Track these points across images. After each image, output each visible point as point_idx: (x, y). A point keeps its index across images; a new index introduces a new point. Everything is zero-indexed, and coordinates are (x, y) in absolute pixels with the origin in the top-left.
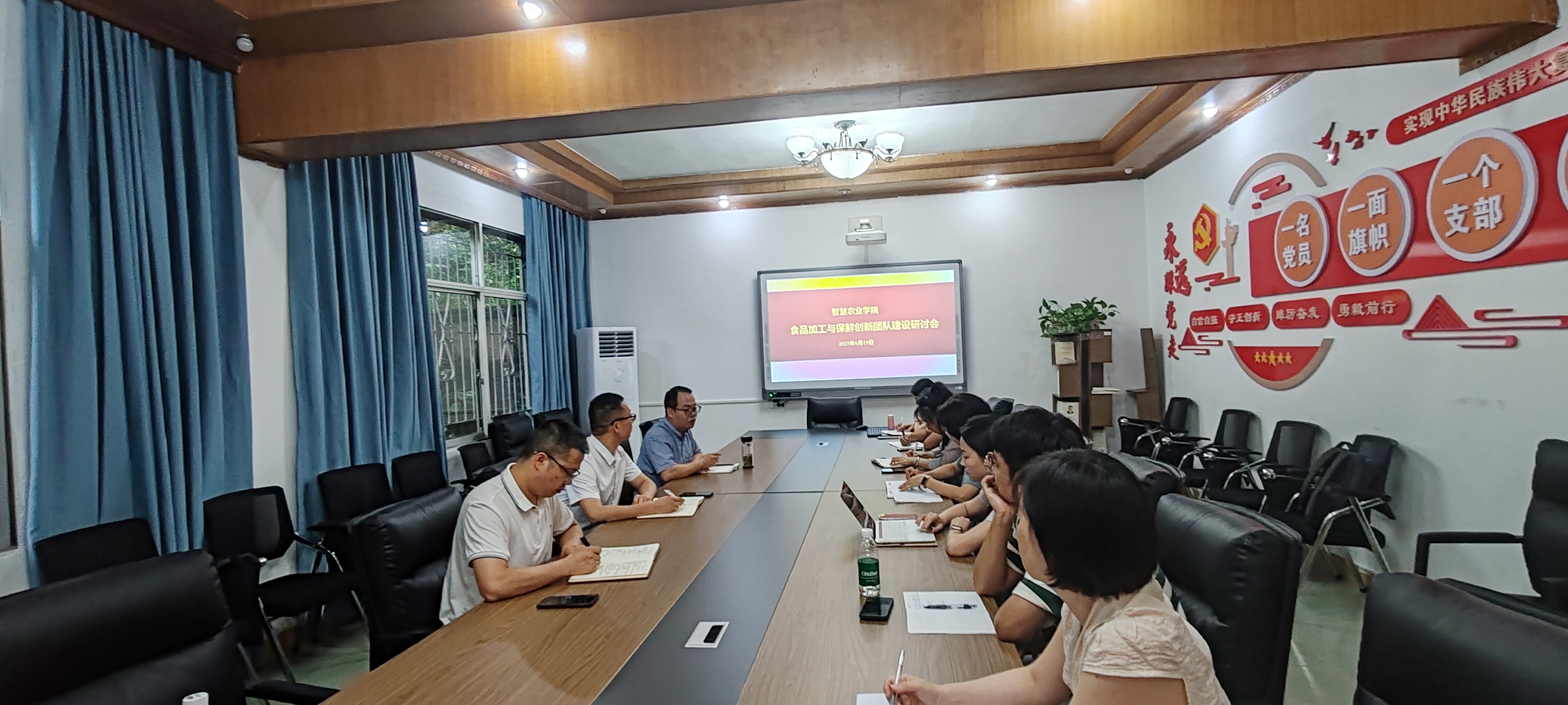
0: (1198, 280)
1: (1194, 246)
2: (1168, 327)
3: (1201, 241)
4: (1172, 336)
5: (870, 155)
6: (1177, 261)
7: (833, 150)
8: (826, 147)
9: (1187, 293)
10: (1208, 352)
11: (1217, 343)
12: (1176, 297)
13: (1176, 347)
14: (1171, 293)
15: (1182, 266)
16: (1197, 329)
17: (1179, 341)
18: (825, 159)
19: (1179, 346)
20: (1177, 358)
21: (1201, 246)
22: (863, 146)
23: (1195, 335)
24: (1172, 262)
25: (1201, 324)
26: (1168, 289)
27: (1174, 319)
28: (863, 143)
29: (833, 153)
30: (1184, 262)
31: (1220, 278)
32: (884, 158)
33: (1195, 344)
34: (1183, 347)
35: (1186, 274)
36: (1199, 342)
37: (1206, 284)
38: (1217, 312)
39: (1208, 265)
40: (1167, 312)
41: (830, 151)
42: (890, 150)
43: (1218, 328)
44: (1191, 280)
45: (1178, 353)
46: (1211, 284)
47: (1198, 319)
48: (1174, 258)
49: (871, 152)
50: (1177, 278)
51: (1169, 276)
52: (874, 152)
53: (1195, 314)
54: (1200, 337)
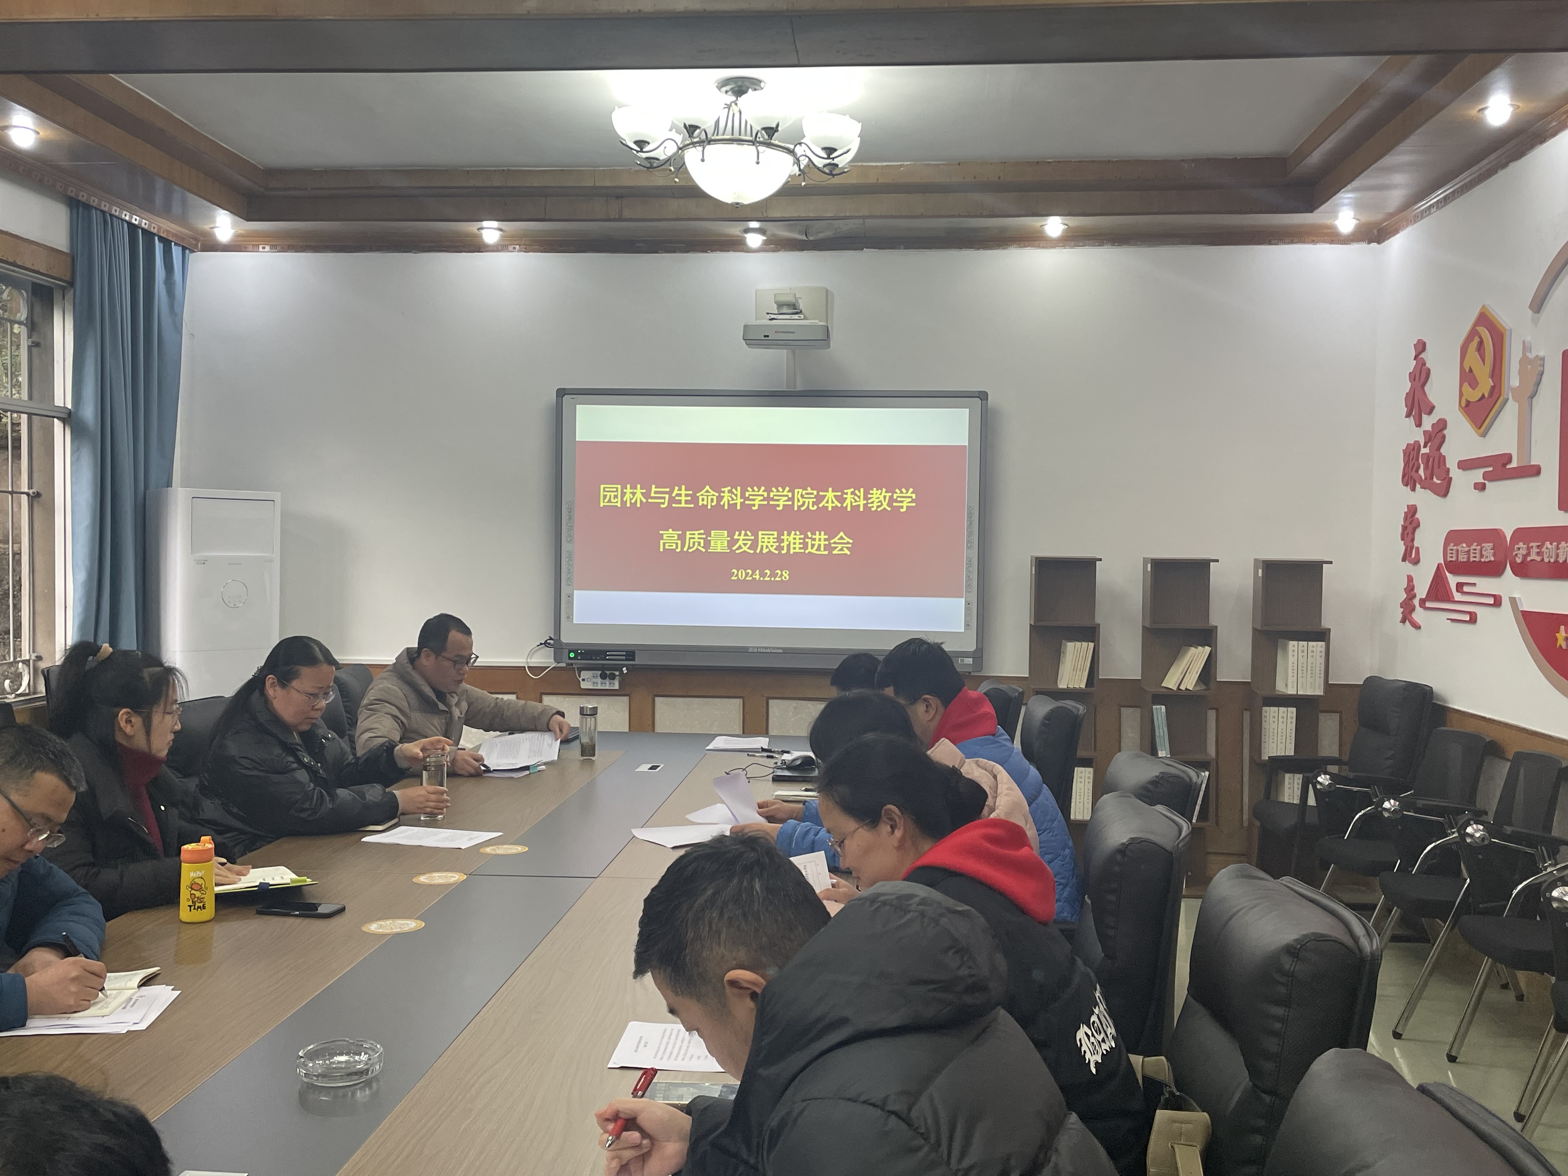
0: (1465, 465)
1: (1461, 395)
2: (1404, 560)
3: (1474, 384)
4: (1410, 579)
5: (790, 159)
6: (1428, 422)
7: (710, 142)
8: (691, 135)
9: (1444, 491)
10: (1473, 619)
11: (1491, 601)
12: (1422, 498)
13: (1416, 602)
14: (1413, 489)
15: (1437, 435)
16: (1456, 568)
17: (1421, 591)
18: (692, 157)
19: (1422, 602)
20: (1417, 627)
21: (1474, 396)
22: (771, 136)
23: (1453, 580)
24: (1419, 424)
25: (1463, 558)
26: (1409, 480)
27: (1416, 544)
28: (771, 131)
29: (709, 148)
30: (1442, 424)
31: (1504, 465)
32: (820, 166)
33: (1449, 599)
34: (1428, 605)
35: (1443, 451)
36: (1458, 596)
37: (1477, 475)
38: (1494, 535)
39: (1484, 435)
40: (1404, 528)
41: (701, 143)
42: (830, 151)
43: (1493, 570)
44: (1452, 463)
45: (1419, 615)
46: (1486, 476)
47: (1459, 548)
48: (1424, 416)
49: (791, 152)
50: (1427, 457)
51: (1411, 453)
52: (799, 150)
53: (1454, 537)
54: (1460, 586)
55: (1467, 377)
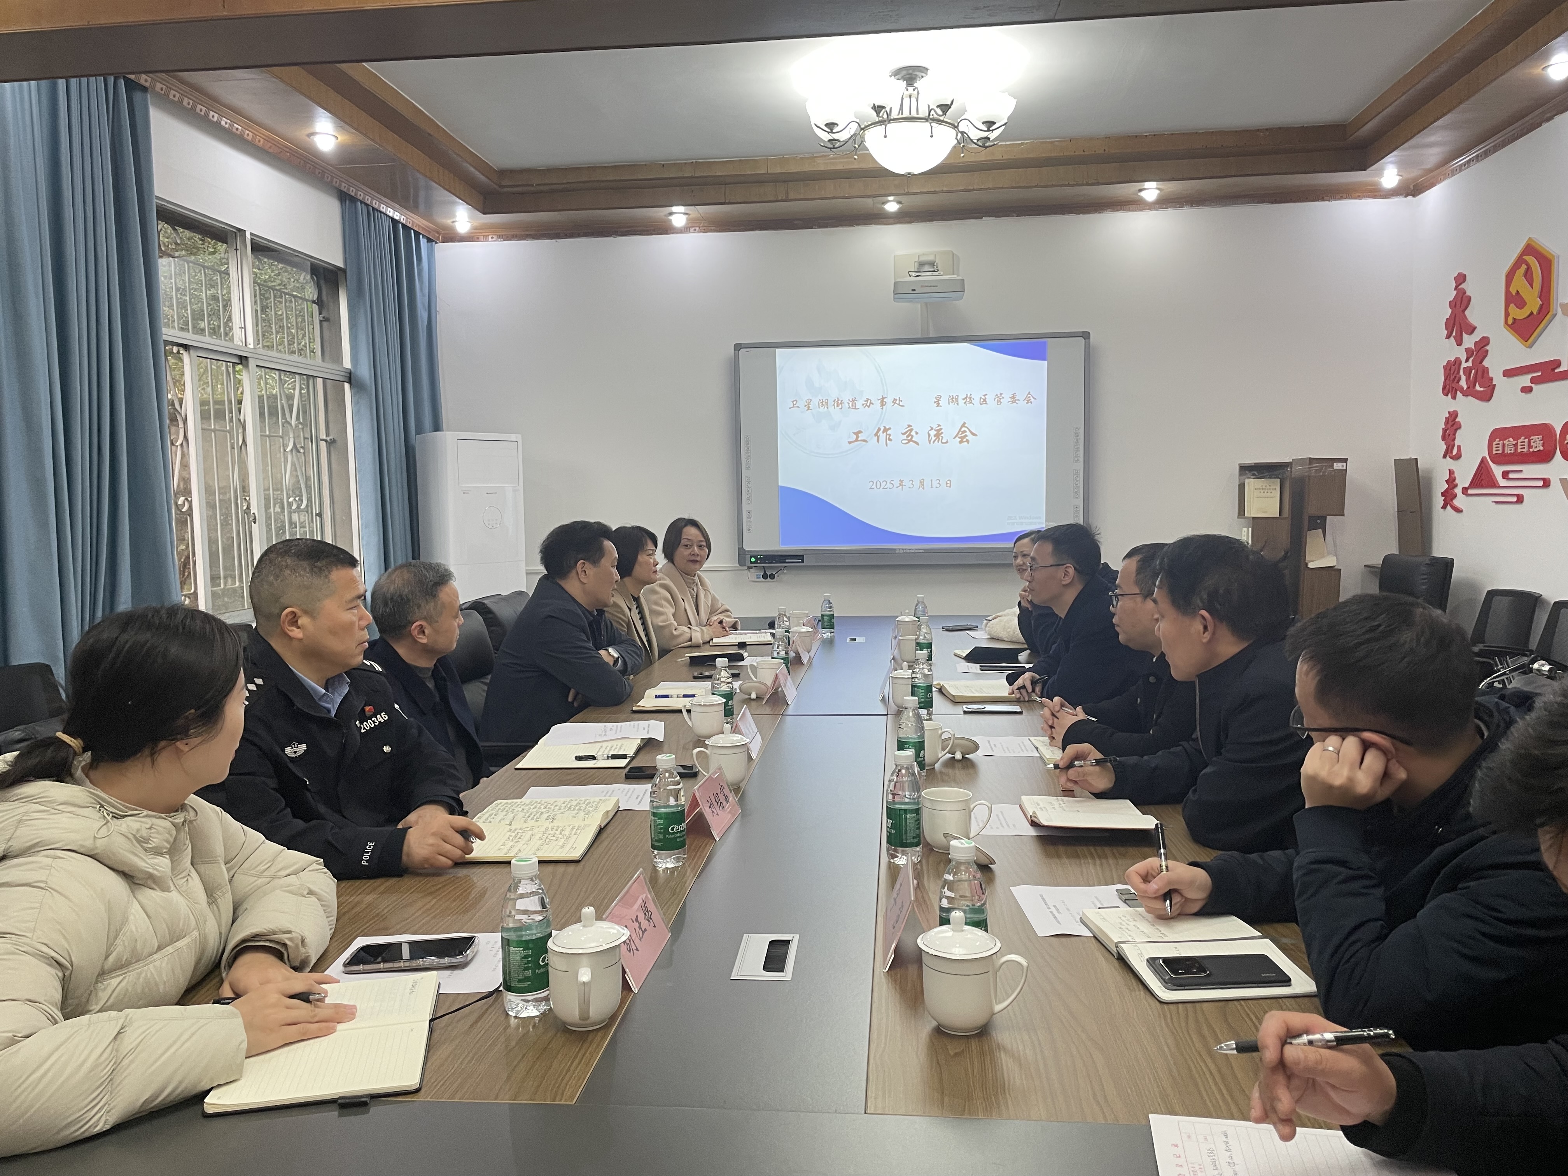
0: (1509, 373)
1: (1507, 314)
2: (1445, 457)
3: (1521, 304)
4: (1451, 472)
6: (1469, 341)
9: (1487, 396)
10: (1520, 499)
11: (1541, 483)
12: (1464, 404)
13: (1458, 491)
14: (1454, 398)
15: (1481, 349)
16: (1500, 459)
17: (1464, 479)
19: (1465, 490)
20: (1459, 510)
21: (1520, 314)
23: (1497, 471)
24: (1459, 343)
25: (1509, 450)
26: (1450, 390)
27: (1457, 442)
30: (1484, 342)
31: (1553, 369)
33: (1493, 484)
34: (1470, 492)
35: (1486, 363)
36: (1502, 482)
37: (1525, 380)
38: (1544, 430)
39: (1530, 347)
40: (1445, 431)
43: (1544, 457)
44: (1495, 371)
45: (1460, 500)
46: (1533, 380)
47: (1506, 442)
48: (1465, 336)
50: (1468, 371)
51: (1451, 370)
53: (1498, 434)
54: (1505, 475)
55: (1513, 299)
